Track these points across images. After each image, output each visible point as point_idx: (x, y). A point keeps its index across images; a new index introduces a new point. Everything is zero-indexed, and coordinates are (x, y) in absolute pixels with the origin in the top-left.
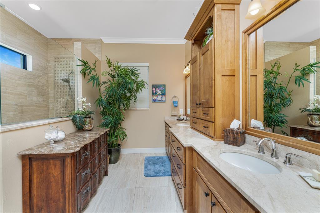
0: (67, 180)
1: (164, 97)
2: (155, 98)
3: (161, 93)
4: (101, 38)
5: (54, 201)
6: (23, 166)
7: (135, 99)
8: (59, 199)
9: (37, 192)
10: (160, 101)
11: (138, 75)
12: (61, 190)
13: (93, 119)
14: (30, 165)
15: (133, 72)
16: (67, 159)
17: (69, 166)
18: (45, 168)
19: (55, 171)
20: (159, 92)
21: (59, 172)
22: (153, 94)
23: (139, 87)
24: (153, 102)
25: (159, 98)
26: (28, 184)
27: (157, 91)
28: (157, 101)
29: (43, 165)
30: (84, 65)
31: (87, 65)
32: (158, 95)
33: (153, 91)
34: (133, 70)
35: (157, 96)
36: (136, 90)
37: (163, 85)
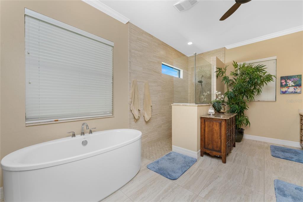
0: (222, 133)
1: (298, 88)
2: (284, 89)
3: (294, 85)
4: (225, 47)
5: (215, 142)
6: (201, 123)
7: (259, 92)
8: (218, 142)
9: (207, 136)
10: (293, 93)
11: (264, 70)
12: (219, 137)
13: (225, 106)
14: (205, 123)
15: (258, 69)
16: (222, 122)
17: (224, 126)
18: (211, 125)
19: (216, 128)
20: (290, 83)
21: (218, 128)
22: (282, 86)
23: (263, 81)
24: (281, 94)
25: (291, 89)
26: (203, 131)
27: (288, 83)
28: (287, 93)
29: (210, 123)
30: (219, 71)
31: (221, 70)
32: (290, 86)
33: (281, 83)
34: (259, 66)
35: (288, 87)
36: (261, 83)
37: (298, 76)
